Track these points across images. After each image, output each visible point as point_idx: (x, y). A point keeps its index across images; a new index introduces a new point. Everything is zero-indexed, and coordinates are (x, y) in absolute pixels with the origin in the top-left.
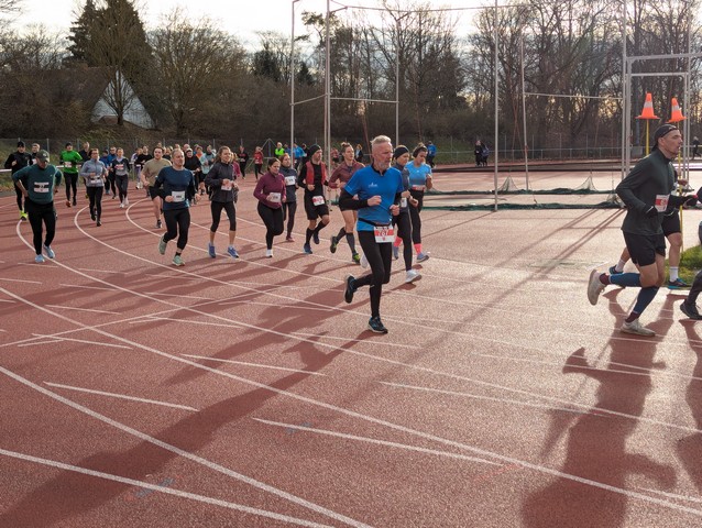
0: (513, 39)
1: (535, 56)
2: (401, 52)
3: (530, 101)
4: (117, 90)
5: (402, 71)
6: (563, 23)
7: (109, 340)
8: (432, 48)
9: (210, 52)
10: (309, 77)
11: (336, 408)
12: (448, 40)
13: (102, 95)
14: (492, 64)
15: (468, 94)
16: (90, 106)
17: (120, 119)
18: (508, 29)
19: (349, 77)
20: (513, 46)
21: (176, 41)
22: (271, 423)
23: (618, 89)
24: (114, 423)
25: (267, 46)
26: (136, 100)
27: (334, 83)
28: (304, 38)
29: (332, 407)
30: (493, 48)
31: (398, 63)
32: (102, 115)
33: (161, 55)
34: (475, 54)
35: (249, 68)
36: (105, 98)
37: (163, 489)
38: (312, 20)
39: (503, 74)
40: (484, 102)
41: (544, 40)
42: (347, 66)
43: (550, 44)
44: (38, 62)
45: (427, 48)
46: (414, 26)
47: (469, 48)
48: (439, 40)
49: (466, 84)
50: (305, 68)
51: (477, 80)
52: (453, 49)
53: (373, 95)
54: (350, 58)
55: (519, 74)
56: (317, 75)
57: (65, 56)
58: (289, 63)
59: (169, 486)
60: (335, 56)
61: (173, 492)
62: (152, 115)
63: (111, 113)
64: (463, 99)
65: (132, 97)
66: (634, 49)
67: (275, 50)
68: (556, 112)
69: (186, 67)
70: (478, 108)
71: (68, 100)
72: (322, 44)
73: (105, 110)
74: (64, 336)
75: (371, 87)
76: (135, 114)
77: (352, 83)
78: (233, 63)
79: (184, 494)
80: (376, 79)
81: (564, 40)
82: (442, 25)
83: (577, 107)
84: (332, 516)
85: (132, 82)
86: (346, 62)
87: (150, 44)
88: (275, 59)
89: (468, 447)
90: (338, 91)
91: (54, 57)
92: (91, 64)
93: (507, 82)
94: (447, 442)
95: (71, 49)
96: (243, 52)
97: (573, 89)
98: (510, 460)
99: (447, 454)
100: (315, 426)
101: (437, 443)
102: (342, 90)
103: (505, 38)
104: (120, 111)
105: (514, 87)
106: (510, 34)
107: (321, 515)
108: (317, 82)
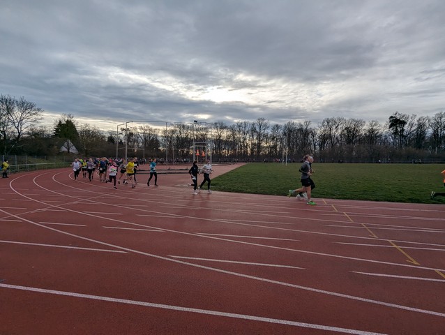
2: (145, 138)
4: (68, 144)
5: (145, 143)
17: (68, 151)
18: (170, 135)
21: (86, 133)
25: (111, 135)
26: (74, 147)
27: (128, 144)
28: (121, 134)
33: (81, 136)
35: (106, 140)
36: (64, 146)
38: (123, 130)
44: (43, 136)
45: (151, 138)
46: (148, 132)
48: (154, 136)
49: (161, 146)
50: (121, 141)
52: (158, 138)
53: (139, 148)
54: (133, 139)
56: (124, 142)
57: (52, 135)
58: (117, 139)
60: (129, 138)
62: (78, 151)
63: (66, 150)
64: (160, 149)
69: (89, 139)
70: (164, 151)
72: (126, 135)
73: (64, 149)
74: (47, 209)
77: (133, 144)
78: (102, 139)
79: (81, 248)
80: (139, 144)
85: (72, 142)
87: (78, 133)
88: (113, 138)
91: (48, 135)
95: (54, 133)
96: (105, 136)
102: (130, 146)
104: (69, 149)
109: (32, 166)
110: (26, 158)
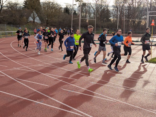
0: (122, 7)
1: (127, 10)
2: (97, 9)
3: (125, 20)
4: (34, 15)
5: (97, 13)
6: (134, 3)
7: (30, 70)
8: (104, 8)
9: (54, 7)
10: (76, 13)
11: (80, 87)
12: (108, 6)
13: (30, 16)
14: (117, 12)
15: (111, 18)
16: (28, 18)
17: (34, 21)
18: (121, 4)
19: (85, 14)
20: (122, 8)
21: (47, 4)
22: (65, 90)
23: (146, 19)
24: (30, 88)
25: (67, 6)
26: (38, 17)
27: (82, 15)
28: (75, 5)
29: (79, 87)
30: (118, 8)
31: (96, 11)
32: (30, 20)
33: (43, 7)
34: (113, 10)
35: (63, 11)
36: (31, 17)
37: (41, 103)
38: (77, 1)
39: (120, 14)
40: (115, 21)
41: (129, 7)
42: (84, 11)
43: (130, 8)
44: (16, 8)
45: (103, 8)
46: (100, 3)
47: (112, 8)
48: (105, 6)
49: (111, 16)
50: (75, 11)
51: (114, 15)
52: (109, 8)
53: (90, 18)
54: (85, 10)
55: (123, 14)
56: (78, 13)
57: (22, 7)
58: (72, 10)
59: (42, 103)
60: (82, 9)
61: (43, 104)
62: (41, 21)
63: (32, 20)
64: (110, 20)
65: (37, 17)
66: (150, 10)
67: (69, 7)
68: (131, 23)
69: (49, 10)
70: (114, 22)
71: (23, 17)
72: (79, 6)
73: (31, 19)
74: (20, 68)
75: (90, 16)
76: (37, 20)
77: (86, 15)
78: (59, 10)
79: (45, 105)
80: (91, 14)
81: (134, 7)
82: (106, 3)
83: (136, 22)
84: (78, 111)
85: (37, 13)
86: (84, 10)
87: (41, 5)
88: (69, 9)
89: (109, 97)
90: (82, 17)
91: (20, 7)
92: (28, 9)
93: (120, 16)
94: (104, 96)
95: (24, 5)
96: (61, 7)
97: (135, 18)
98: (118, 101)
99: (104, 99)
100: (75, 91)
101: (102, 96)
102: (83, 17)
103: (120, 6)
104: (34, 19)
105: (122, 17)
106: (121, 5)
107: (76, 111)
108: (78, 15)
109: (9, 33)
110: (6, 26)
